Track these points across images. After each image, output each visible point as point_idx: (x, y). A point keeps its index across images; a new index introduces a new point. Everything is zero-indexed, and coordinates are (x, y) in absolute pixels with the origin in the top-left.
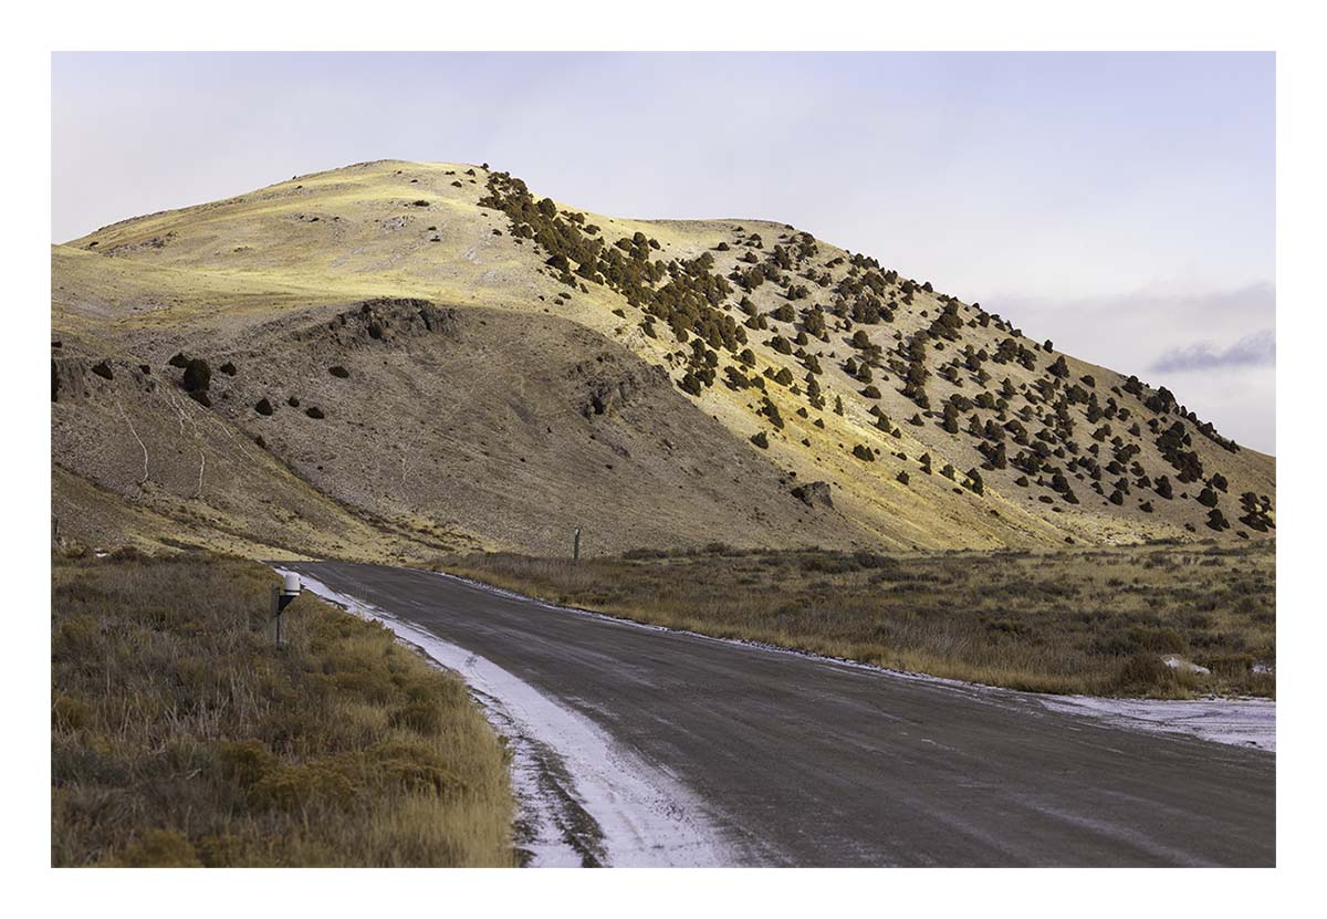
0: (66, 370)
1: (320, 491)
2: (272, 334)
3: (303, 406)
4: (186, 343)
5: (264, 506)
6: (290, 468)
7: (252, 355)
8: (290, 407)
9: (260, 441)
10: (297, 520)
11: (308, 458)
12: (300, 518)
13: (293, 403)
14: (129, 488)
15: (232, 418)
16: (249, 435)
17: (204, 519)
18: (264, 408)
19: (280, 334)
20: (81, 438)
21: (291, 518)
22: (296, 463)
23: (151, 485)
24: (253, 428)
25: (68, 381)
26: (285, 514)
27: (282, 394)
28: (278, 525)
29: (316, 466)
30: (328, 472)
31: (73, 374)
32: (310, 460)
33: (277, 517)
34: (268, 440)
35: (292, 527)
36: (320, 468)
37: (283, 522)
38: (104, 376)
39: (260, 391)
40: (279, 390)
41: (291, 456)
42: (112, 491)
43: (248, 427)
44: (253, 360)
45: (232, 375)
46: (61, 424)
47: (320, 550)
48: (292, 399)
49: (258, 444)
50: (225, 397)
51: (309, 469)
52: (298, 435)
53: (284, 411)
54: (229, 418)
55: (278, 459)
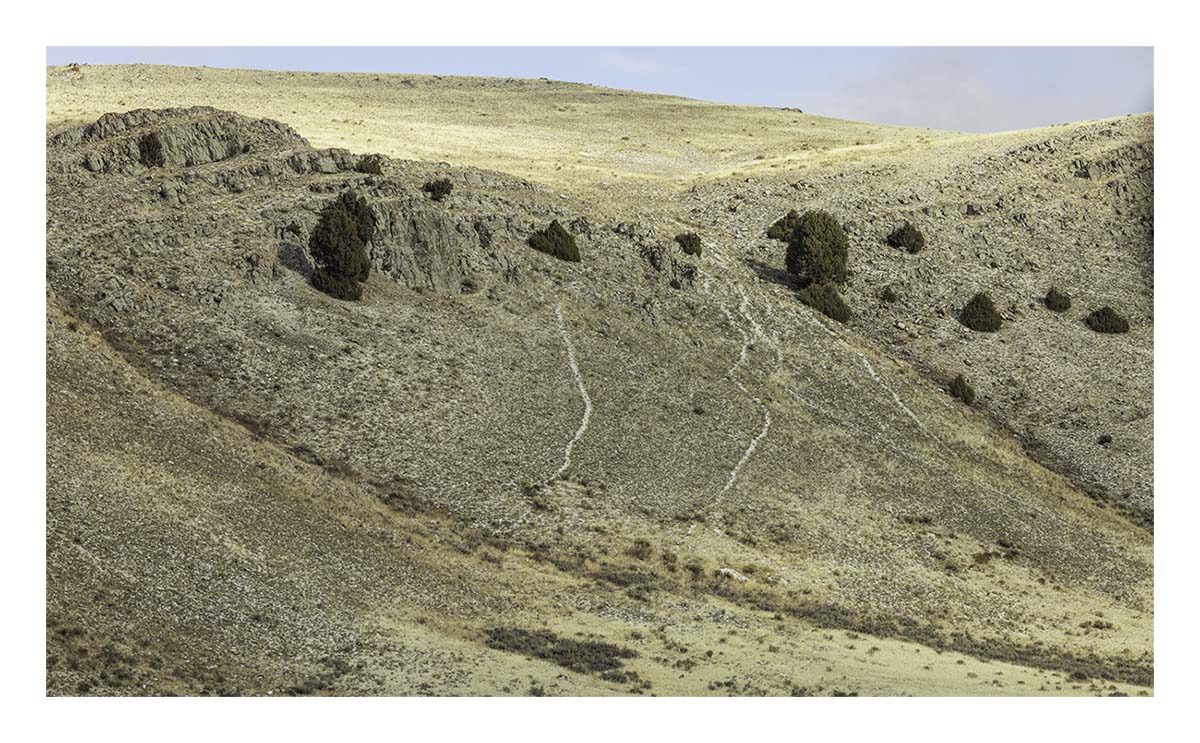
0: (401, 226)
1: (1097, 494)
2: (1025, 167)
3: (1079, 309)
4: (817, 195)
5: (908, 533)
6: (1033, 447)
7: (971, 211)
8: (1046, 313)
9: (959, 390)
10: (1000, 565)
11: (1075, 420)
12: (1011, 556)
13: (1055, 302)
14: (497, 500)
15: (900, 342)
16: (935, 376)
17: (696, 571)
18: (979, 315)
19: (1045, 169)
20: (396, 383)
21: (982, 558)
22: (1047, 432)
23: (567, 495)
24: (950, 363)
25: (408, 251)
26: (964, 548)
27: (1031, 285)
28: (933, 577)
29: (1096, 435)
30: (1124, 449)
31: (424, 234)
32: (1080, 424)
33: (938, 557)
34: (982, 383)
35: (976, 582)
36: (1104, 440)
37: (951, 568)
38: (555, 253)
39: (978, 278)
40: (1027, 280)
41: (1035, 418)
42: (444, 511)
43: (938, 361)
44: (973, 221)
45: (912, 251)
46: (347, 351)
47: (1041, 636)
48: (1052, 292)
49: (954, 394)
50: (888, 296)
51: (1077, 445)
52: (1057, 370)
53: (1033, 322)
54: (894, 342)
55: (1000, 426)
